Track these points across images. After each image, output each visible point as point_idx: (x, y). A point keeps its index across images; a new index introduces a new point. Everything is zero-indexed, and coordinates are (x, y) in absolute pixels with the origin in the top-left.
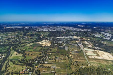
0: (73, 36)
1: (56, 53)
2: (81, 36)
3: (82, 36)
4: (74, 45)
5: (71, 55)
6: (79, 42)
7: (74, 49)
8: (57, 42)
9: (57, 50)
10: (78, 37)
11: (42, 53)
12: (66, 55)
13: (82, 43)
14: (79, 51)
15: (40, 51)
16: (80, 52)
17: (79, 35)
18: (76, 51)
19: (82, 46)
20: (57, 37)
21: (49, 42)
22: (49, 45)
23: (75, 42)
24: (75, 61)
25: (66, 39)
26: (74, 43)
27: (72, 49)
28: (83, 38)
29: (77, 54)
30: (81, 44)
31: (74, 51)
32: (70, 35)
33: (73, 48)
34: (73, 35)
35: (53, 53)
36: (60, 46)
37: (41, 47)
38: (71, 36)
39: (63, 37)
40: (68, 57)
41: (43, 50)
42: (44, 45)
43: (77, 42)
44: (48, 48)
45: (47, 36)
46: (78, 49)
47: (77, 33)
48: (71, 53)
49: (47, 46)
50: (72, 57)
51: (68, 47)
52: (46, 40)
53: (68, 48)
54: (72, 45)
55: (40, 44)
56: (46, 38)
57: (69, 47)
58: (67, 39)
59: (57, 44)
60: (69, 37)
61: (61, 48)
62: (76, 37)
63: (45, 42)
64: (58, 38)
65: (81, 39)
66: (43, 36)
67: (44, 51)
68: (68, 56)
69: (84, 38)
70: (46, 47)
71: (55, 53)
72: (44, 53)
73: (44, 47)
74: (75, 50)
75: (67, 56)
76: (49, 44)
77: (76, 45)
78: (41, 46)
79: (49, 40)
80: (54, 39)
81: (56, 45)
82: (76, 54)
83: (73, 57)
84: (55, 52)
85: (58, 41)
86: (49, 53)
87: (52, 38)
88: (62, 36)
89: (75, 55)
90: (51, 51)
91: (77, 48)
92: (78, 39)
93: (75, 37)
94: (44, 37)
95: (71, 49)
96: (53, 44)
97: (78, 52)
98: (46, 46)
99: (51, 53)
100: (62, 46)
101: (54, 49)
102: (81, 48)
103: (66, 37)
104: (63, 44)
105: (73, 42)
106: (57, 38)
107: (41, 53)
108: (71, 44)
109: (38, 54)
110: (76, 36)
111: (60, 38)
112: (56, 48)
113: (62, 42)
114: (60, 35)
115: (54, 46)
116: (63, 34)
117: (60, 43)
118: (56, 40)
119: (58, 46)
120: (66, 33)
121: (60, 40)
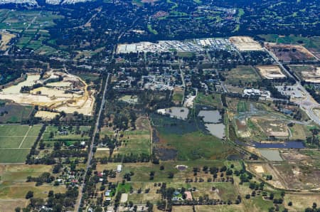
0: (226, 32)
1: (156, 162)
2: (275, 32)
3: (286, 32)
4: (255, 98)
5: (259, 169)
6: (283, 76)
7: (266, 124)
8: (131, 79)
9: (155, 138)
10: (261, 41)
11: (56, 171)
12: (230, 173)
13: (303, 83)
14: (302, 136)
15: (33, 152)
16: (309, 140)
17: (263, 24)
18: (287, 140)
19: (309, 98)
20: (123, 48)
21: (74, 83)
22: (85, 106)
23: (253, 78)
24: (302, 207)
25: (185, 59)
26: (254, 85)
27: (253, 126)
28: (297, 46)
29: (296, 160)
30: (298, 85)
31: (273, 138)
32: (207, 30)
33: (254, 120)
34: (222, 29)
35: (133, 165)
36: (163, 111)
37: (28, 122)
38: (214, 33)
39: (162, 46)
40: (243, 180)
41: (57, 146)
42: (46, 109)
43: (266, 72)
44: (82, 128)
45: (45, 43)
46: (291, 125)
47: (247, 13)
48: (259, 152)
49: (76, 114)
50: (270, 178)
51: (222, 112)
52: (45, 70)
53: (222, 121)
54: (239, 96)
55: (19, 107)
56: (45, 58)
57: (231, 116)
58: (191, 59)
59: (139, 93)
60: (203, 42)
61: (176, 123)
62: (246, 44)
63: (43, 90)
64: (132, 56)
65: (286, 50)
66: (12, 40)
67: (67, 154)
68: (246, 177)
69: (302, 49)
70: (72, 123)
71: (150, 164)
72: (73, 169)
73: (52, 122)
74: (274, 129)
75: (237, 179)
76: (80, 103)
77: (268, 96)
78: (29, 117)
79: (73, 70)
80: (106, 61)
81: (136, 106)
82: (289, 158)
83: (281, 179)
84: (144, 158)
85: (138, 77)
86: (109, 166)
87: (88, 54)
88: (154, 40)
89: (285, 167)
90: (112, 147)
91: (281, 117)
92: (264, 54)
93: (239, 38)
94: (27, 51)
95: (244, 128)
96: (111, 95)
97: (299, 141)
98: (63, 114)
99: (119, 167)
100: (180, 105)
101: (129, 135)
102: (307, 112)
103: (181, 47)
104: (179, 95)
105: (235, 73)
106: (122, 55)
107: (47, 169)
108: (236, 90)
109: (30, 180)
110: (242, 33)
111: (145, 52)
112: (143, 125)
113: (167, 84)
114: (139, 33)
115: (125, 112)
116: (153, 23)
117: (158, 91)
118: (123, 69)
119: (154, 111)
120: (171, 14)
121: (147, 68)
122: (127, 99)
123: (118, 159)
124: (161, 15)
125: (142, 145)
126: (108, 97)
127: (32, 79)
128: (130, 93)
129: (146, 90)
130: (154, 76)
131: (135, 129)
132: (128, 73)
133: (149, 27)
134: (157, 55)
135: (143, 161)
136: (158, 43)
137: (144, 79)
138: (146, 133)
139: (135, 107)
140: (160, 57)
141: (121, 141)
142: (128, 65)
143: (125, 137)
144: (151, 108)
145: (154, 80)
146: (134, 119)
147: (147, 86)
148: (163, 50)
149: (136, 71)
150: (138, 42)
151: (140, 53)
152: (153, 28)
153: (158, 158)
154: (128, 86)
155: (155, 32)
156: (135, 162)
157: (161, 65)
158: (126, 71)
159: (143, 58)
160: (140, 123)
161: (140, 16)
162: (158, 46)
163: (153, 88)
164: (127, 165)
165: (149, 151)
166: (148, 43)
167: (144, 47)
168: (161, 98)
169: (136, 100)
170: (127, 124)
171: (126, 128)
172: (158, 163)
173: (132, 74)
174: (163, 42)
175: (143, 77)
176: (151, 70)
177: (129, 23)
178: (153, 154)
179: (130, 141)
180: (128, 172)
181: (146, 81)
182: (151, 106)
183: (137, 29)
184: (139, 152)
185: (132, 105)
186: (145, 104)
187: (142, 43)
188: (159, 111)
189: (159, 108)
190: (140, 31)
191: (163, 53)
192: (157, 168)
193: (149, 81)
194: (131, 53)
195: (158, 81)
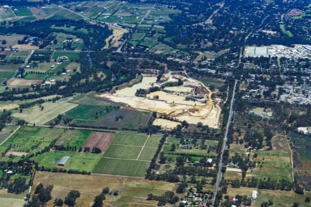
1: (299, 192)
8: (264, 89)
9: (297, 163)
11: (180, 190)
20: (251, 51)
21: (196, 89)
22: (210, 116)
35: (271, 192)
36: (304, 130)
37: (146, 131)
41: (180, 162)
42: (165, 117)
45: (161, 40)
49: (200, 125)
52: (163, 72)
55: (135, 112)
56: (162, 58)
59: (274, 106)
64: (263, 61)
66: (125, 36)
67: (192, 172)
70: (196, 136)
71: (292, 193)
72: (199, 190)
73: (173, 132)
76: (204, 112)
79: (195, 74)
80: (232, 65)
84: (284, 185)
86: (243, 191)
87: (211, 56)
88: (289, 43)
94: (141, 49)
96: (240, 106)
99: (255, 193)
101: (264, 156)
106: (250, 59)
107: (170, 187)
109: (151, 198)
111: (279, 56)
112: (280, 144)
113: (307, 97)
114: (270, 34)
115: (258, 127)
116: (286, 23)
117: (296, 104)
118: (254, 75)
119: (294, 130)
120: (308, 13)
121: (282, 76)
122: (258, 111)
123: (253, 184)
124: (296, 14)
125: (281, 169)
126: (236, 108)
127: (148, 81)
128: (262, 105)
129: (282, 102)
130: (291, 87)
131: (271, 148)
132: (259, 81)
133: (282, 27)
134: (293, 61)
135: (283, 189)
136: (293, 47)
137: (280, 89)
138: (284, 155)
139: (270, 123)
140: (298, 63)
141: (255, 162)
142: (259, 72)
143: (259, 158)
144: (289, 125)
145: (291, 91)
146: (269, 137)
147: (283, 97)
148: (300, 55)
149: (268, 79)
150: (270, 45)
151: (273, 58)
152: (287, 30)
153: (301, 186)
154: (260, 96)
155: (290, 35)
156: (274, 189)
157: (299, 74)
158: (256, 78)
159: (276, 63)
160: (276, 142)
161: (271, 14)
162: (294, 50)
163: (290, 101)
164: (264, 192)
165: (290, 178)
166: (282, 47)
167: (277, 51)
168: (301, 113)
169: (270, 114)
170: (261, 142)
171: (260, 147)
172: (302, 193)
173: (264, 82)
174: (300, 46)
175: (278, 87)
176: (287, 80)
177: (258, 22)
178: (295, 182)
179: (267, 162)
180: (266, 200)
181: (282, 91)
182: (290, 122)
183: (268, 29)
184: (277, 177)
185: (265, 120)
186: (282, 120)
187: (274, 46)
188: (300, 129)
189: (299, 125)
190: (272, 32)
191: (300, 60)
192: (301, 200)
193: (285, 91)
194: (262, 57)
195: (297, 92)
